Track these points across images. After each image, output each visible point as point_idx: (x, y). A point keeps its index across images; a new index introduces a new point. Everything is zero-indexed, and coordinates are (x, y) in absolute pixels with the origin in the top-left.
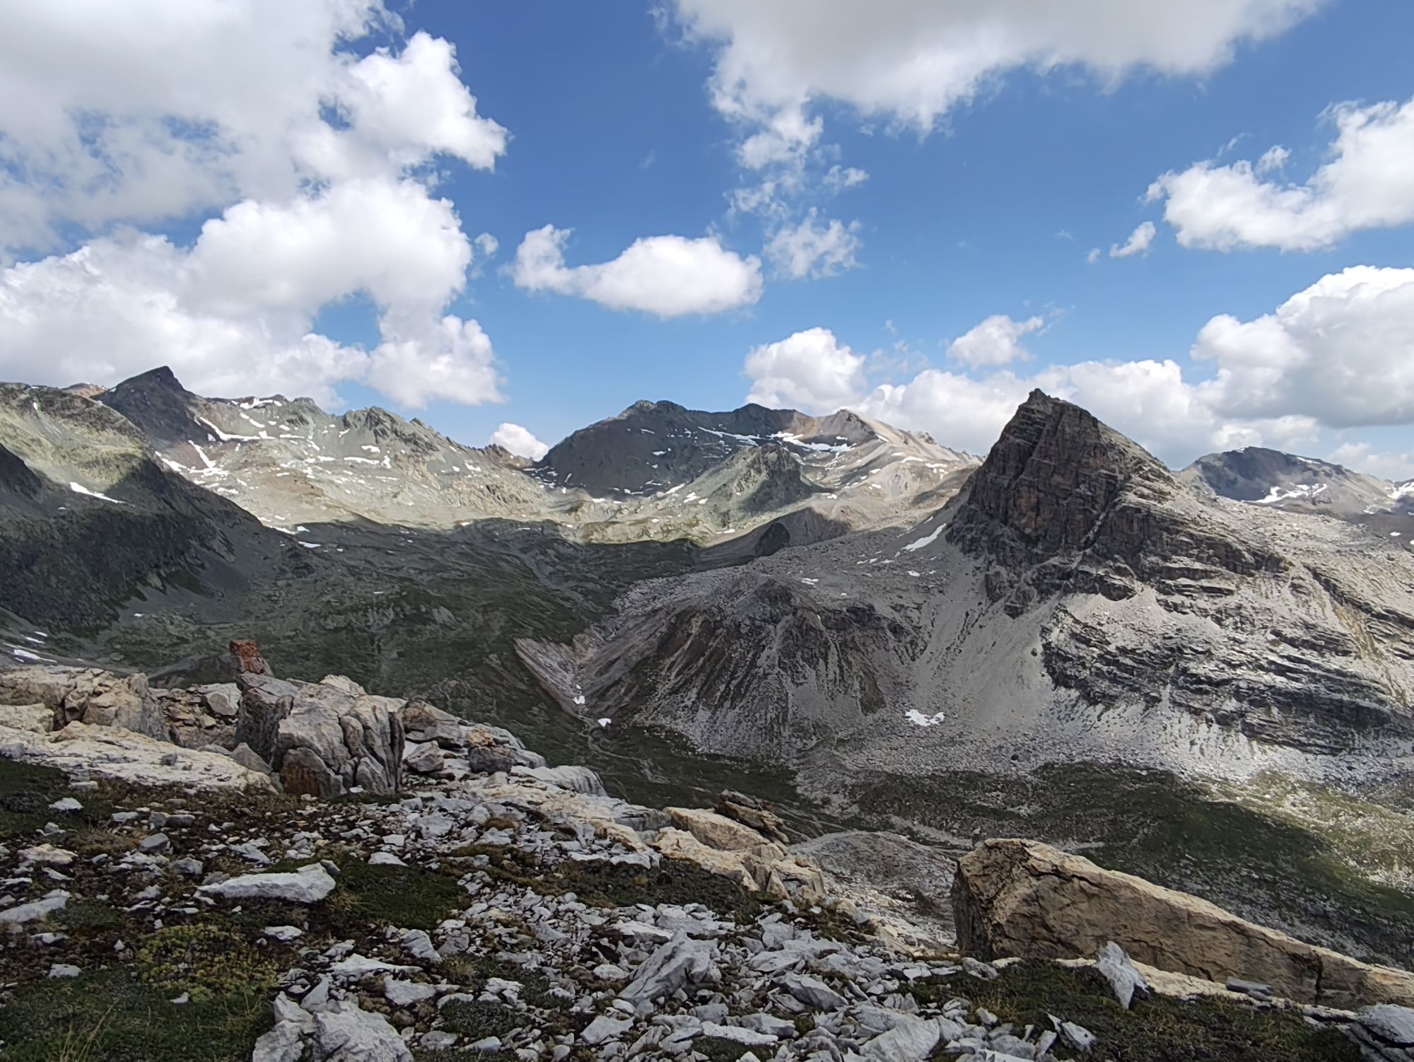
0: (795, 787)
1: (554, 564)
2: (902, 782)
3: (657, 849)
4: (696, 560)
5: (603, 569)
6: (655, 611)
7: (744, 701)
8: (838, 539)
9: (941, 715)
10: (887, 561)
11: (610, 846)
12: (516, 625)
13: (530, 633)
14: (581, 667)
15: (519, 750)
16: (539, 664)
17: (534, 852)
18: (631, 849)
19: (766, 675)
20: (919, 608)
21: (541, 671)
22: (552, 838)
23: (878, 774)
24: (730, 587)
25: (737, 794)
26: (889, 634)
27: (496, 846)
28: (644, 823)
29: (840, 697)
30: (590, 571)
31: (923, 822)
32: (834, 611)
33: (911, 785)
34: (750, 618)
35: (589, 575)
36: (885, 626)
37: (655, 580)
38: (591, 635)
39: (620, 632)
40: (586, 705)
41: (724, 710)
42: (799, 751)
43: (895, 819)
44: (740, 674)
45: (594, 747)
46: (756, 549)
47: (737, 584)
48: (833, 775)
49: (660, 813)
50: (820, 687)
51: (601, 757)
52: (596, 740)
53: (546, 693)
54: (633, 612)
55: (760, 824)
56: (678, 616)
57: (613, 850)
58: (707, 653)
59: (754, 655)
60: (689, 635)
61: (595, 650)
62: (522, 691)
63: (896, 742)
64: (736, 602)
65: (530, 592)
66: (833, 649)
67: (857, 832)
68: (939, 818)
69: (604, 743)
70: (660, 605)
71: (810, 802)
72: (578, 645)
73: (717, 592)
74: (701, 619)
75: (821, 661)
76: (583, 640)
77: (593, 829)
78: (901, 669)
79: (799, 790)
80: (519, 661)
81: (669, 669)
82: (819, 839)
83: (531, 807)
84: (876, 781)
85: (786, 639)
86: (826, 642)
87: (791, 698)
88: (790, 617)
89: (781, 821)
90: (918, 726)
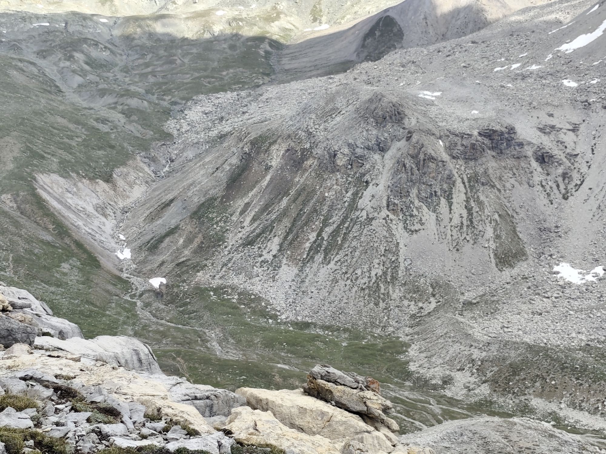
0: (407, 363)
1: (83, 73)
2: (547, 356)
3: (228, 433)
4: (277, 68)
5: (151, 79)
6: (222, 137)
7: (342, 253)
8: (469, 37)
9: (599, 270)
10: (534, 67)
11: (166, 430)
12: (35, 155)
13: (55, 166)
14: (124, 211)
15: (44, 316)
16: (69, 208)
17: (65, 437)
18: (192, 433)
19: (370, 220)
20: (575, 129)
21: (71, 216)
22: (88, 420)
23: (516, 346)
24: (322, 103)
25: (332, 370)
26: (535, 164)
27: (15, 431)
28: (211, 407)
29: (467, 248)
30: (134, 83)
31: (573, 405)
32: (462, 136)
33: (558, 360)
34: (349, 145)
35: (132, 88)
36: (530, 153)
37: (221, 95)
38: (137, 169)
39: (176, 164)
40: (133, 260)
41: (315, 266)
42: (413, 316)
43: (536, 402)
44: (336, 219)
45: (144, 315)
46: (358, 53)
47: (332, 99)
48: (457, 347)
49: (232, 394)
50: (442, 235)
51: (154, 327)
52: (147, 305)
53: (79, 245)
54: (193, 137)
55: (363, 408)
56: (253, 143)
57: (170, 435)
58: (292, 192)
59: (355, 194)
60: (268, 168)
61: (144, 188)
62: (48, 244)
63: (539, 304)
64: (331, 124)
65: (53, 111)
66: (459, 185)
67: (488, 418)
68: (592, 400)
69: (157, 310)
70: (228, 129)
71: (426, 381)
72: (120, 183)
73: (305, 111)
74: (284, 147)
75: (443, 201)
76: (125, 176)
77: (143, 408)
78: (549, 210)
79: (412, 367)
80: (40, 203)
81: (242, 212)
82: (438, 428)
83: (60, 382)
84: (513, 354)
85: (397, 172)
86: (450, 177)
87: (403, 250)
88: (403, 143)
89: (389, 403)
90: (570, 284)
